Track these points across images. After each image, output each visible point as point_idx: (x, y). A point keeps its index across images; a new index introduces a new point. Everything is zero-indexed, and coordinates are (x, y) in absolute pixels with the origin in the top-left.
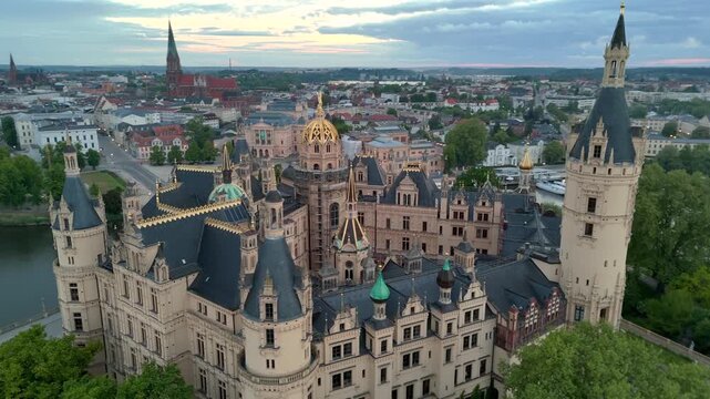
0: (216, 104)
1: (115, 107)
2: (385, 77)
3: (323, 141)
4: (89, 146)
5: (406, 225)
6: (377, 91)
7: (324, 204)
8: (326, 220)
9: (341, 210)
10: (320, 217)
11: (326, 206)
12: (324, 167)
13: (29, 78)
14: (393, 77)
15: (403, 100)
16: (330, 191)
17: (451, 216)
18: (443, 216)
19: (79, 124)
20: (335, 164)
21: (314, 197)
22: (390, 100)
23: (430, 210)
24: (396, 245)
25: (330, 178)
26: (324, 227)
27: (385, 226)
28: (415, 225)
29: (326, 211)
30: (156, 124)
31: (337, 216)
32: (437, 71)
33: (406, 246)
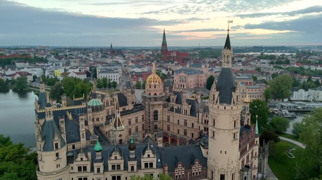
0: (175, 64)
1: (133, 64)
2: (276, 51)
3: (152, 83)
4: (113, 80)
5: (186, 124)
6: (259, 58)
7: (151, 110)
8: (152, 117)
9: (159, 114)
10: (149, 116)
11: (152, 111)
12: (152, 95)
13: (116, 52)
14: (280, 51)
15: (271, 63)
16: (153, 105)
17: (203, 122)
18: (200, 121)
19: (115, 71)
20: (158, 93)
21: (147, 107)
22: (264, 63)
23: (194, 118)
24: (182, 133)
25: (156, 99)
26: (151, 120)
27: (177, 123)
28: (189, 125)
29: (152, 114)
30: (145, 72)
31: (157, 116)
32: (307, 47)
33: (185, 133)
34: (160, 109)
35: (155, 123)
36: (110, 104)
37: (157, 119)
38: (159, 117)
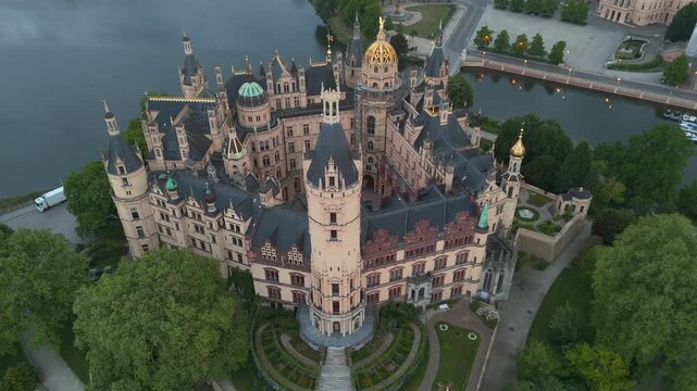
34: (380, 117)
35: (370, 139)
36: (291, 89)
37: (373, 132)
38: (376, 130)
